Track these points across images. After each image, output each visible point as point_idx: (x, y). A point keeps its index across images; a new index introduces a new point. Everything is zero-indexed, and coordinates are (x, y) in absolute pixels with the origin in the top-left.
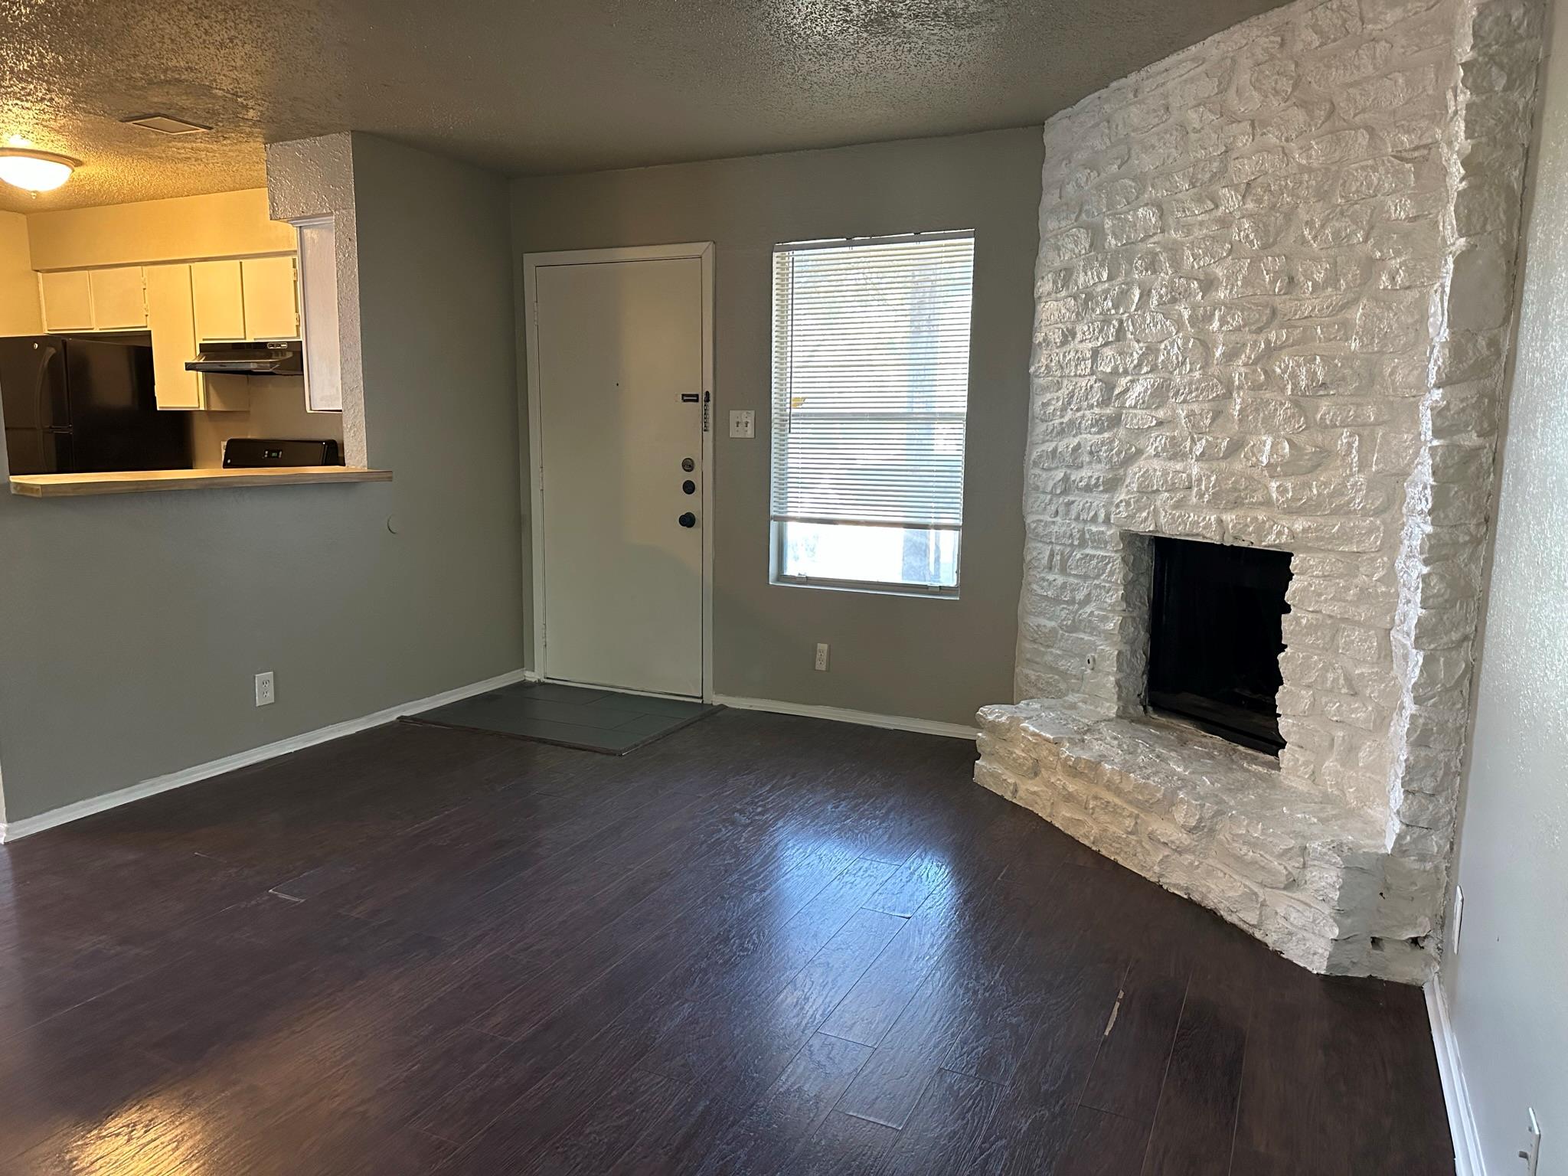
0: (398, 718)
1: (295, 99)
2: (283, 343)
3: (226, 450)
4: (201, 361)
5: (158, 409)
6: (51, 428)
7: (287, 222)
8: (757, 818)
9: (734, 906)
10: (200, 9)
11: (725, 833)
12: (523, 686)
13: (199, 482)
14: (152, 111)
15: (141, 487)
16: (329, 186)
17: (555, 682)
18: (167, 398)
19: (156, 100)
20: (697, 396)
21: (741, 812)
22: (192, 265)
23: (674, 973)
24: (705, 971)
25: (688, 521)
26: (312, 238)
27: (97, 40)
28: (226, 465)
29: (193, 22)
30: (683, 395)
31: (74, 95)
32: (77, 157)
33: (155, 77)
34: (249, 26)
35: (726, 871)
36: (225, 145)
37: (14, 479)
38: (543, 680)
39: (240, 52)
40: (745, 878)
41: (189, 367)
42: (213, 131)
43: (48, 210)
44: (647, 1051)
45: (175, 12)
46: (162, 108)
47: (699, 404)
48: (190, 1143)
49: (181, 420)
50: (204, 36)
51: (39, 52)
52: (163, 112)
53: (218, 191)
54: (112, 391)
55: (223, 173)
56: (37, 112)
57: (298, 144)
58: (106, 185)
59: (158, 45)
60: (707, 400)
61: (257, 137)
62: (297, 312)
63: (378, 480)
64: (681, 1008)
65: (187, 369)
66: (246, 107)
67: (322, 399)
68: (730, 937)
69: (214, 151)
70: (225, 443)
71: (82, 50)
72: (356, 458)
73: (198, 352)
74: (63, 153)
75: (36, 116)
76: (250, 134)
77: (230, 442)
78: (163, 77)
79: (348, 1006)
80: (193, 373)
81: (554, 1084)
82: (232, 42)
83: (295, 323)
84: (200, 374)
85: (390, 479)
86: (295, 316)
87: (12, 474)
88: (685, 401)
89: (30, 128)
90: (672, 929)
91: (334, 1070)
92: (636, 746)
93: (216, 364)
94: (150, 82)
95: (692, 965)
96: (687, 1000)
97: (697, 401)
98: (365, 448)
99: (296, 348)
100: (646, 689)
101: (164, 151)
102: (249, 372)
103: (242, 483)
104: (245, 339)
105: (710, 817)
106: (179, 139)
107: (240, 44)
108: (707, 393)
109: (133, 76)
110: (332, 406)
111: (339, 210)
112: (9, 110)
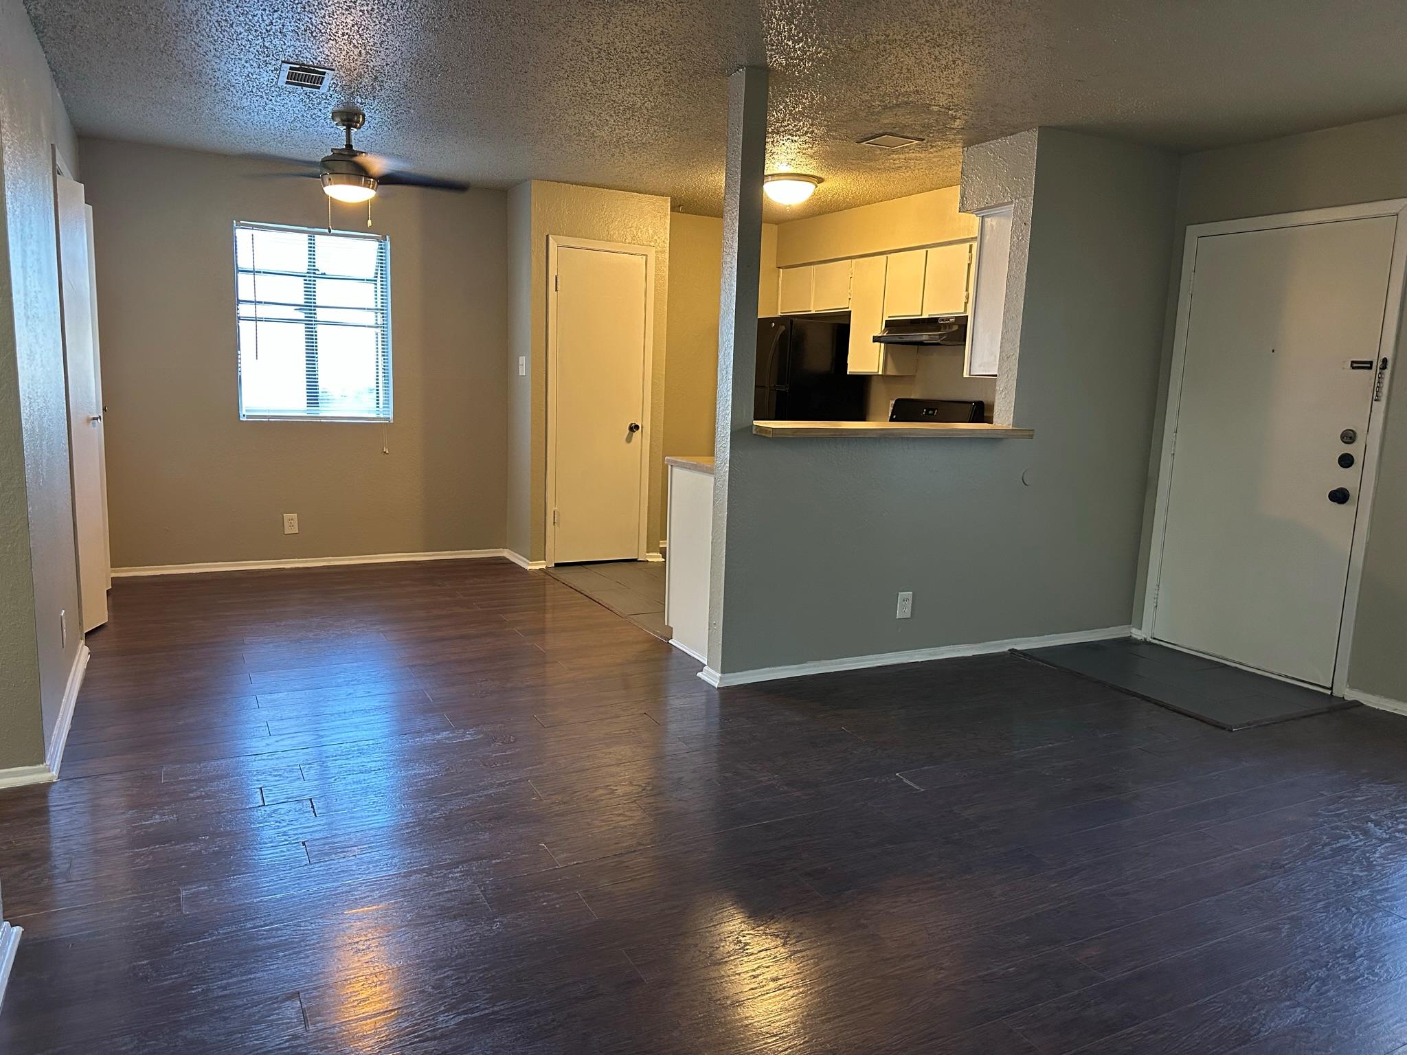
0: (1009, 650)
1: (997, 105)
2: (952, 318)
3: (894, 408)
4: (885, 334)
5: (848, 373)
6: (775, 386)
7: (972, 213)
8: (1397, 834)
9: (1364, 923)
10: (935, 40)
11: (1355, 841)
12: (1128, 642)
13: (879, 432)
14: (881, 132)
15: (837, 433)
16: (1012, 178)
17: (1162, 643)
18: (855, 365)
19: (886, 121)
20: (1371, 363)
21: (1377, 824)
22: (888, 255)
23: (1286, 970)
24: (1324, 982)
25: (1340, 496)
26: (992, 225)
27: (853, 78)
28: (892, 420)
29: (927, 52)
30: (1353, 362)
31: (827, 126)
32: (820, 175)
33: (889, 103)
34: (972, 47)
35: (1354, 883)
36: (931, 153)
37: (756, 423)
38: (1149, 639)
39: (959, 71)
40: (1378, 897)
41: (876, 339)
42: (925, 141)
43: (793, 220)
44: (1249, 1040)
45: (914, 46)
46: (889, 128)
47: (1373, 372)
48: (827, 963)
49: (863, 380)
50: (933, 62)
51: (812, 95)
52: (889, 131)
53: (918, 192)
54: (817, 359)
55: (925, 176)
56: (801, 143)
57: (991, 144)
58: (836, 197)
59: (896, 75)
60: (1384, 367)
61: (958, 143)
62: (967, 290)
63: (1023, 437)
64: (1293, 1010)
65: (874, 341)
66: (954, 118)
67: (980, 366)
68: (1357, 955)
69: (921, 159)
70: (893, 402)
71: (840, 89)
72: (1003, 418)
73: (883, 328)
74: (811, 173)
75: (799, 146)
76: (953, 141)
77: (898, 401)
78: (895, 102)
79: (956, 893)
80: (878, 344)
81: (1145, 1036)
82: (954, 64)
83: (965, 300)
84: (883, 345)
85: (1031, 437)
86: (965, 293)
87: (755, 420)
88: (1353, 368)
89: (793, 156)
90: (1285, 924)
91: (942, 946)
92: (1248, 724)
93: (896, 336)
94: (885, 108)
95: (1307, 970)
96: (1299, 1005)
97: (1370, 368)
98: (1013, 408)
99: (962, 322)
100: (1264, 667)
101: (883, 163)
102: (921, 343)
103: (911, 434)
104: (921, 315)
105: (1335, 819)
106: (897, 152)
107: (961, 64)
108: (1385, 361)
109: (874, 104)
110: (989, 371)
111: (1019, 198)
112: (783, 144)
